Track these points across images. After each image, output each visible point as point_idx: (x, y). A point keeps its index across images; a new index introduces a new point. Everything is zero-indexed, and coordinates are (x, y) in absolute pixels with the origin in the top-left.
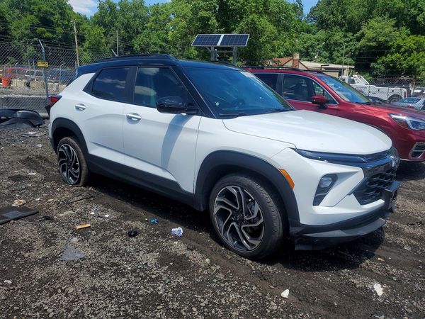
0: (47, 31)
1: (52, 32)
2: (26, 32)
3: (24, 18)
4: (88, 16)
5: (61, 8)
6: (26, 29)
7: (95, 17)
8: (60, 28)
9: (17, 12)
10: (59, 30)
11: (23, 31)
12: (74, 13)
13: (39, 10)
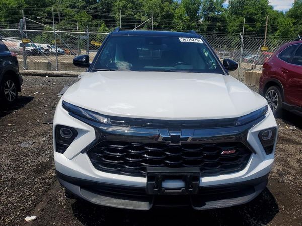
0: (250, 26)
1: (253, 27)
2: (236, 28)
3: (237, 20)
4: (284, 12)
5: (263, 9)
6: (237, 26)
7: (290, 11)
8: (259, 23)
9: (234, 16)
10: (258, 24)
11: (235, 28)
12: (273, 11)
13: (248, 12)
